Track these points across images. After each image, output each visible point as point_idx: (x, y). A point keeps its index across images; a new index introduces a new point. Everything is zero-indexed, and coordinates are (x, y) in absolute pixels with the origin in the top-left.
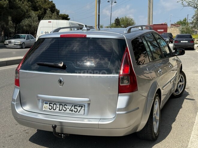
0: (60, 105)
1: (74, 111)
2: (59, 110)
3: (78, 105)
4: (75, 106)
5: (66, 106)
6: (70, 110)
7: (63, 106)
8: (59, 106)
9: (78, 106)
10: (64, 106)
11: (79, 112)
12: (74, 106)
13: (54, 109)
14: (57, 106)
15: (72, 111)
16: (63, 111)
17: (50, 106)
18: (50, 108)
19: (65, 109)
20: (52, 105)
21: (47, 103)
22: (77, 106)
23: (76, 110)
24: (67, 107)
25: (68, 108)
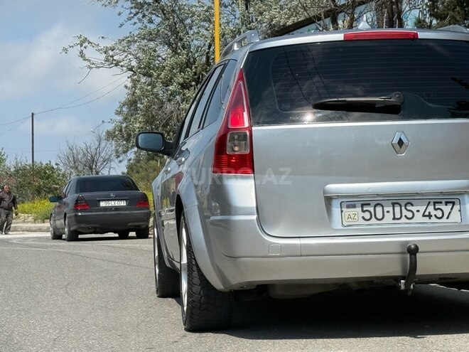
0: (393, 205)
1: (435, 216)
2: (394, 219)
3: (444, 201)
4: (435, 203)
5: (412, 205)
6: (424, 216)
7: (403, 208)
8: (390, 209)
9: (444, 203)
10: (405, 206)
11: (448, 218)
12: (432, 203)
13: (380, 216)
14: (386, 209)
15: (430, 216)
16: (404, 220)
17: (363, 211)
18: (367, 215)
19: (410, 215)
20: (371, 209)
21: (354, 206)
22: (441, 203)
23: (439, 214)
24: (414, 209)
25: (418, 211)
